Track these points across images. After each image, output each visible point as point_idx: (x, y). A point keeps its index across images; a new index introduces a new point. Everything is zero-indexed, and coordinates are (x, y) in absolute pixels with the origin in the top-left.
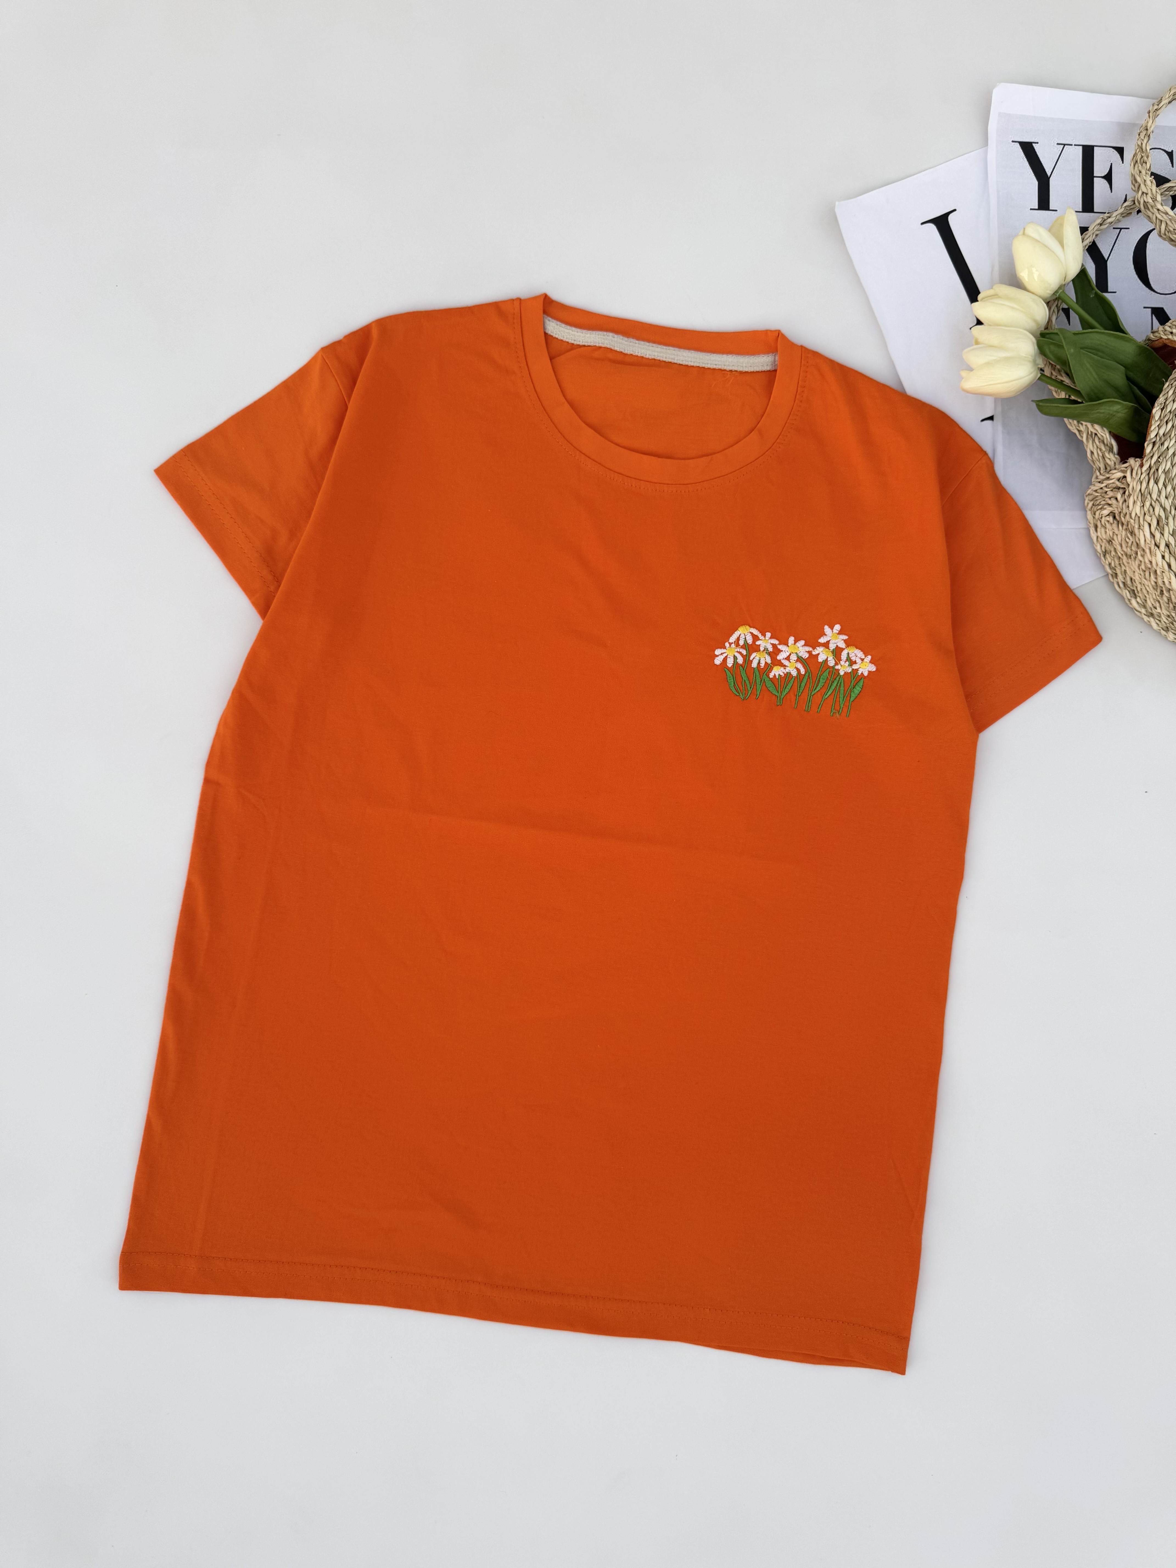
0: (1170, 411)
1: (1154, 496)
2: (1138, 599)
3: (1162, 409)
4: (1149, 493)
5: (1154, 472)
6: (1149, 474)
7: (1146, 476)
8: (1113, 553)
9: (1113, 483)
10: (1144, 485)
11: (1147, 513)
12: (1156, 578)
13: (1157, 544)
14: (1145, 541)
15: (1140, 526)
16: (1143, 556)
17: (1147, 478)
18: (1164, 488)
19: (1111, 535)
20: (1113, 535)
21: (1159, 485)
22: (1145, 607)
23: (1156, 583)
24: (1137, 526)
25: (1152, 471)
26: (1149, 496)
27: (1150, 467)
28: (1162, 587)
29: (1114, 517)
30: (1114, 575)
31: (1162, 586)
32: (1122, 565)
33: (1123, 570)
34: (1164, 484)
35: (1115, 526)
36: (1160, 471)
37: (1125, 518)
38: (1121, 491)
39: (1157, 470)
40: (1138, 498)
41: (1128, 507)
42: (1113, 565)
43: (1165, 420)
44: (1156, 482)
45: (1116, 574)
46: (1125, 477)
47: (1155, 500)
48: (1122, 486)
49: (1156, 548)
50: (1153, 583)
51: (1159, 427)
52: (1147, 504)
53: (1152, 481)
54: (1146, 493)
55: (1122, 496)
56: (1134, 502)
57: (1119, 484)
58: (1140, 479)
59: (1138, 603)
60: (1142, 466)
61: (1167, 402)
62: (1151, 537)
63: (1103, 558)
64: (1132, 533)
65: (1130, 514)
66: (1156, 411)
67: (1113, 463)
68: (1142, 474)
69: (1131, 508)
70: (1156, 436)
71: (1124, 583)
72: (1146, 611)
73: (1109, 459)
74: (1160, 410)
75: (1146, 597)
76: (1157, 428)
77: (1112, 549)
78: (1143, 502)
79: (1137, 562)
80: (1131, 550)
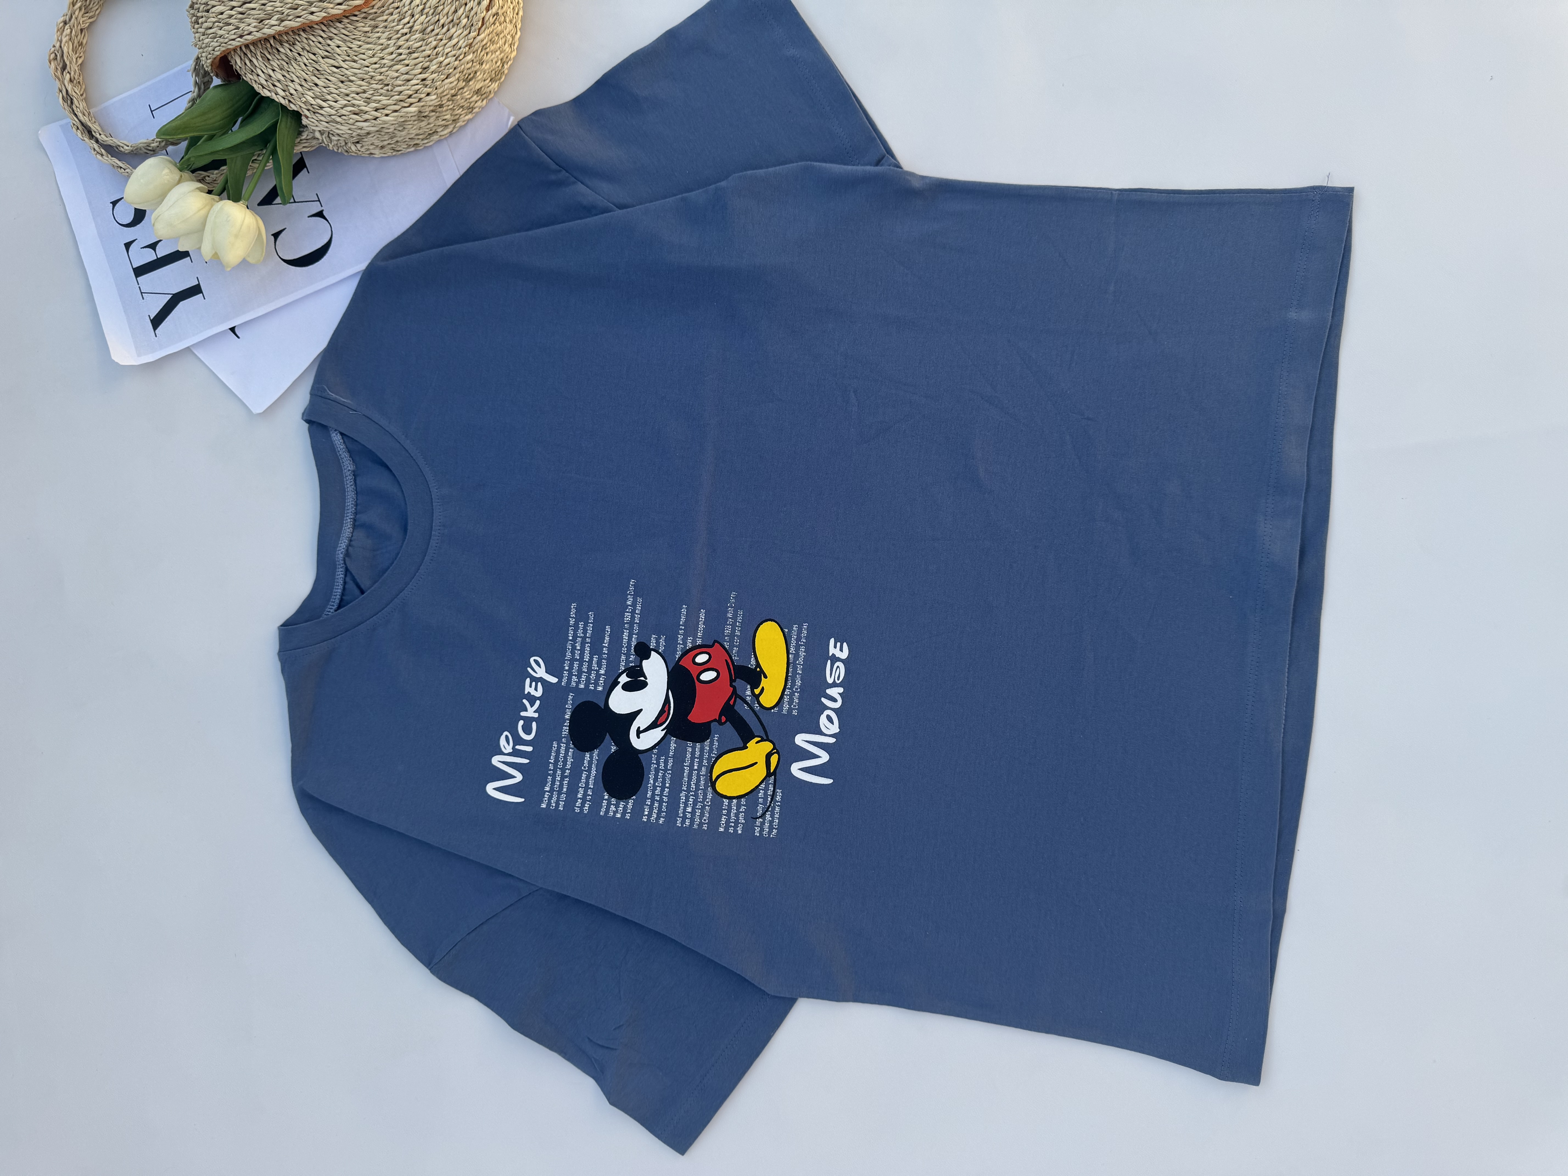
0: (266, 81)
1: (333, 112)
2: (438, 130)
3: (263, 88)
4: (330, 116)
5: (313, 108)
6: (314, 113)
7: (315, 115)
8: (393, 146)
9: (326, 138)
10: (322, 118)
11: (346, 121)
12: (410, 121)
13: (374, 118)
14: (373, 127)
15: (360, 129)
16: (389, 129)
17: (317, 115)
18: (328, 102)
19: (374, 147)
20: (374, 145)
21: (324, 106)
22: (446, 126)
23: (414, 121)
24: (359, 131)
25: (311, 109)
26: (333, 117)
27: (308, 110)
28: (419, 117)
29: (358, 142)
30: (416, 146)
31: (416, 117)
32: (404, 140)
33: (409, 140)
34: (324, 101)
35: (364, 144)
36: (313, 102)
37: (354, 137)
38: (330, 136)
39: (312, 105)
40: (334, 126)
41: (343, 134)
42: (406, 146)
43: (272, 87)
44: (321, 108)
45: (414, 144)
46: (319, 131)
47: (336, 112)
48: (327, 134)
49: (378, 120)
50: (416, 122)
51: (276, 94)
52: (339, 119)
53: (320, 111)
54: (329, 119)
55: (334, 136)
56: (337, 129)
57: (325, 135)
58: (317, 121)
59: (442, 131)
60: (307, 117)
61: (258, 82)
62: (369, 122)
63: (400, 152)
64: (368, 134)
65: (348, 134)
66: (265, 93)
67: (310, 134)
68: (313, 118)
69: (344, 133)
70: (284, 98)
71: (422, 140)
72: (450, 124)
73: (307, 135)
74: (264, 90)
75: (434, 125)
76: (278, 96)
77: (390, 146)
78: (337, 123)
79: (396, 132)
80: (385, 135)
